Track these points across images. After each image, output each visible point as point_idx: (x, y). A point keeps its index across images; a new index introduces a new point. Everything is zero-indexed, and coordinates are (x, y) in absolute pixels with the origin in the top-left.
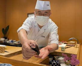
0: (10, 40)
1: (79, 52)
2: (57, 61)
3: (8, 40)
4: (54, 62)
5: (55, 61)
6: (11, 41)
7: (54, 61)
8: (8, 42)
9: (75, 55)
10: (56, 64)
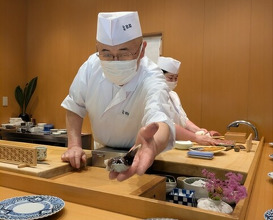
0: (41, 126)
1: (255, 164)
2: (188, 192)
3: (35, 124)
4: (181, 194)
5: (184, 192)
6: (42, 128)
7: (180, 190)
8: (33, 130)
9: (236, 173)
10: (185, 200)
